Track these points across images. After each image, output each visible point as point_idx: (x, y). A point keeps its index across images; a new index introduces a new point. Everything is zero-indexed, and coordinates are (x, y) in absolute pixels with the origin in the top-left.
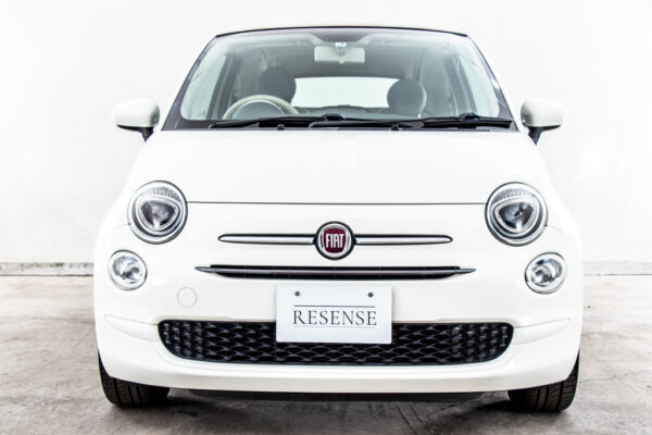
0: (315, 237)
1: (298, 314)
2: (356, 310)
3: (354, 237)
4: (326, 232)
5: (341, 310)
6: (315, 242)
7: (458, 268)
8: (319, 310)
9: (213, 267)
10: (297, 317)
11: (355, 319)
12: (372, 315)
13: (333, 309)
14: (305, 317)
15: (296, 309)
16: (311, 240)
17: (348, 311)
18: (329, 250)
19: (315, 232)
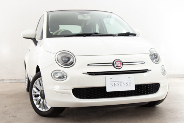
0: (113, 63)
1: (112, 84)
2: (126, 82)
3: (123, 63)
4: (116, 62)
5: (122, 82)
6: (113, 65)
7: (148, 70)
8: (117, 82)
9: (88, 73)
10: (111, 85)
11: (126, 84)
12: (130, 83)
13: (120, 82)
14: (113, 85)
15: (111, 82)
16: (112, 64)
17: (124, 82)
18: (117, 66)
19: (113, 62)
